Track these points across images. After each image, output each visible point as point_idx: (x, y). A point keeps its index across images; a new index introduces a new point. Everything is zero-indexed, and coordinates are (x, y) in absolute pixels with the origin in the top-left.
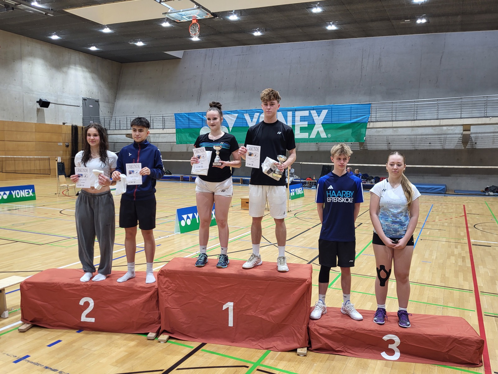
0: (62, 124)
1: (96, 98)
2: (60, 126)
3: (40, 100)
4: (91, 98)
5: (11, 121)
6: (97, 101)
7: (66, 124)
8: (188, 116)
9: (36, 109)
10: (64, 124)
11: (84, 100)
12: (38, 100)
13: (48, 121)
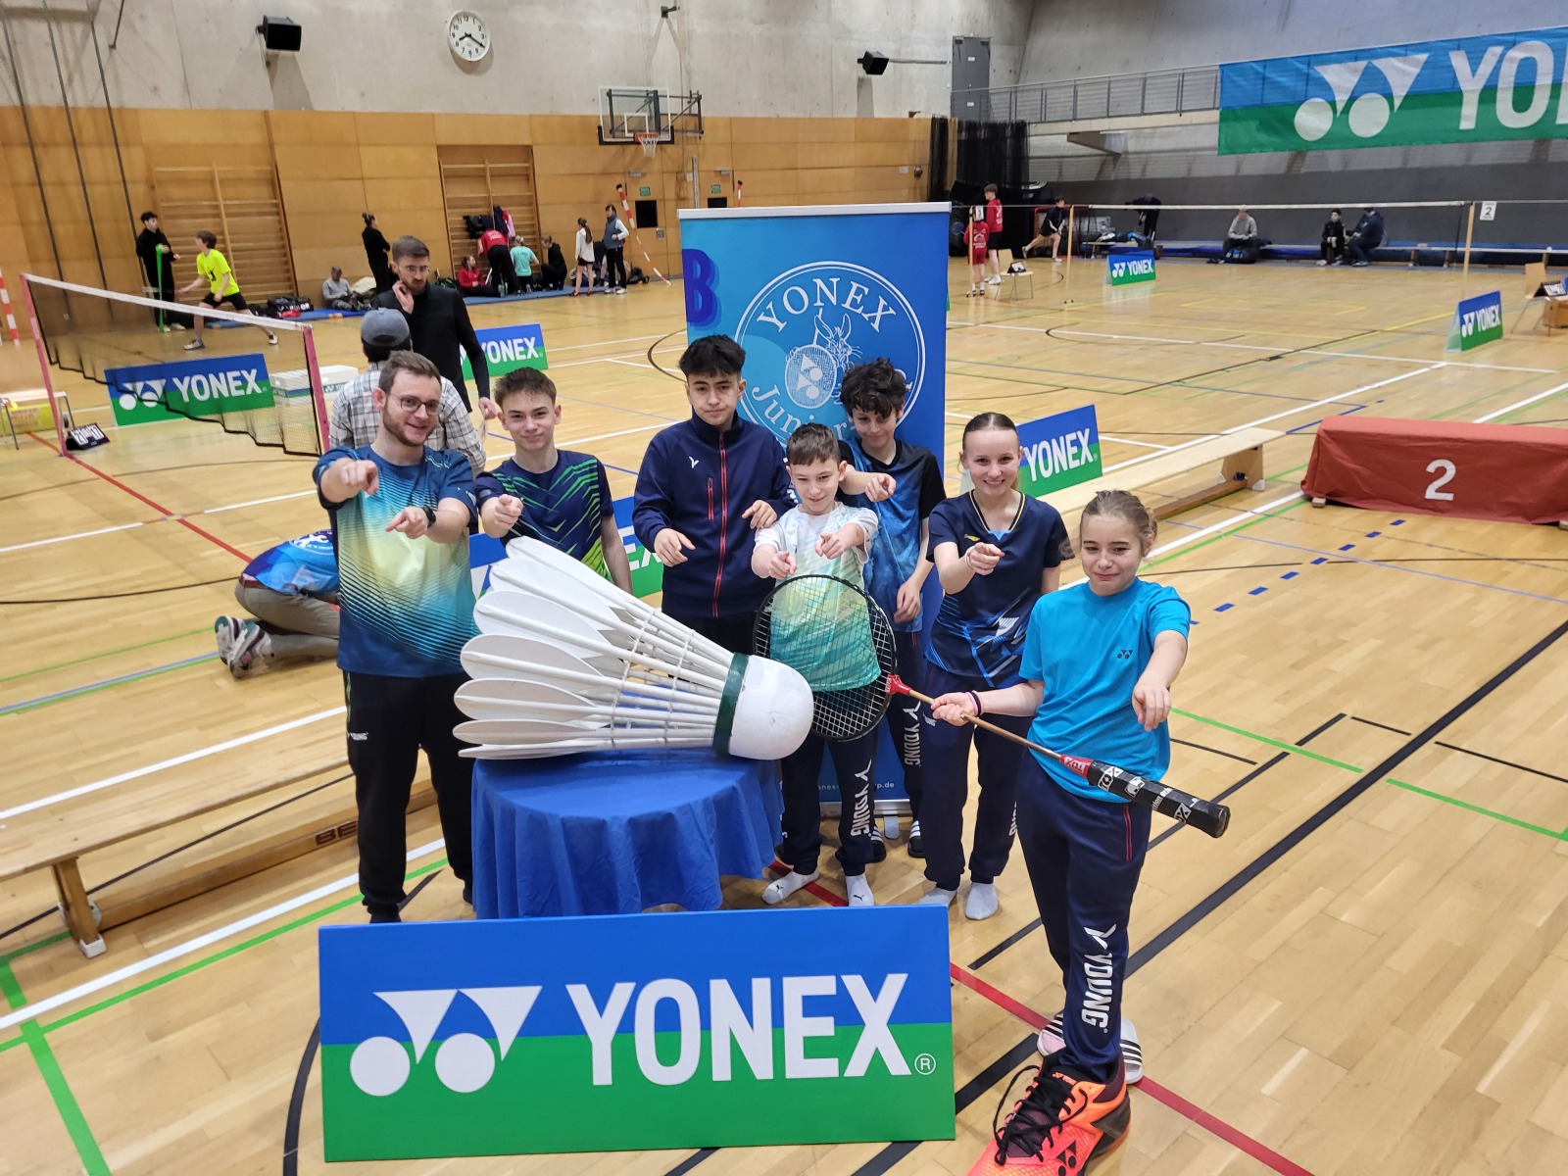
0: (906, 116)
1: (984, 35)
2: (903, 120)
3: (867, 54)
4: (972, 35)
5: (808, 116)
6: (986, 44)
7: (915, 116)
8: (1261, 70)
9: (856, 81)
10: (912, 114)
11: (957, 42)
12: (862, 56)
13: (880, 112)
